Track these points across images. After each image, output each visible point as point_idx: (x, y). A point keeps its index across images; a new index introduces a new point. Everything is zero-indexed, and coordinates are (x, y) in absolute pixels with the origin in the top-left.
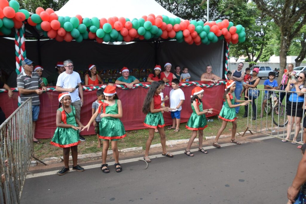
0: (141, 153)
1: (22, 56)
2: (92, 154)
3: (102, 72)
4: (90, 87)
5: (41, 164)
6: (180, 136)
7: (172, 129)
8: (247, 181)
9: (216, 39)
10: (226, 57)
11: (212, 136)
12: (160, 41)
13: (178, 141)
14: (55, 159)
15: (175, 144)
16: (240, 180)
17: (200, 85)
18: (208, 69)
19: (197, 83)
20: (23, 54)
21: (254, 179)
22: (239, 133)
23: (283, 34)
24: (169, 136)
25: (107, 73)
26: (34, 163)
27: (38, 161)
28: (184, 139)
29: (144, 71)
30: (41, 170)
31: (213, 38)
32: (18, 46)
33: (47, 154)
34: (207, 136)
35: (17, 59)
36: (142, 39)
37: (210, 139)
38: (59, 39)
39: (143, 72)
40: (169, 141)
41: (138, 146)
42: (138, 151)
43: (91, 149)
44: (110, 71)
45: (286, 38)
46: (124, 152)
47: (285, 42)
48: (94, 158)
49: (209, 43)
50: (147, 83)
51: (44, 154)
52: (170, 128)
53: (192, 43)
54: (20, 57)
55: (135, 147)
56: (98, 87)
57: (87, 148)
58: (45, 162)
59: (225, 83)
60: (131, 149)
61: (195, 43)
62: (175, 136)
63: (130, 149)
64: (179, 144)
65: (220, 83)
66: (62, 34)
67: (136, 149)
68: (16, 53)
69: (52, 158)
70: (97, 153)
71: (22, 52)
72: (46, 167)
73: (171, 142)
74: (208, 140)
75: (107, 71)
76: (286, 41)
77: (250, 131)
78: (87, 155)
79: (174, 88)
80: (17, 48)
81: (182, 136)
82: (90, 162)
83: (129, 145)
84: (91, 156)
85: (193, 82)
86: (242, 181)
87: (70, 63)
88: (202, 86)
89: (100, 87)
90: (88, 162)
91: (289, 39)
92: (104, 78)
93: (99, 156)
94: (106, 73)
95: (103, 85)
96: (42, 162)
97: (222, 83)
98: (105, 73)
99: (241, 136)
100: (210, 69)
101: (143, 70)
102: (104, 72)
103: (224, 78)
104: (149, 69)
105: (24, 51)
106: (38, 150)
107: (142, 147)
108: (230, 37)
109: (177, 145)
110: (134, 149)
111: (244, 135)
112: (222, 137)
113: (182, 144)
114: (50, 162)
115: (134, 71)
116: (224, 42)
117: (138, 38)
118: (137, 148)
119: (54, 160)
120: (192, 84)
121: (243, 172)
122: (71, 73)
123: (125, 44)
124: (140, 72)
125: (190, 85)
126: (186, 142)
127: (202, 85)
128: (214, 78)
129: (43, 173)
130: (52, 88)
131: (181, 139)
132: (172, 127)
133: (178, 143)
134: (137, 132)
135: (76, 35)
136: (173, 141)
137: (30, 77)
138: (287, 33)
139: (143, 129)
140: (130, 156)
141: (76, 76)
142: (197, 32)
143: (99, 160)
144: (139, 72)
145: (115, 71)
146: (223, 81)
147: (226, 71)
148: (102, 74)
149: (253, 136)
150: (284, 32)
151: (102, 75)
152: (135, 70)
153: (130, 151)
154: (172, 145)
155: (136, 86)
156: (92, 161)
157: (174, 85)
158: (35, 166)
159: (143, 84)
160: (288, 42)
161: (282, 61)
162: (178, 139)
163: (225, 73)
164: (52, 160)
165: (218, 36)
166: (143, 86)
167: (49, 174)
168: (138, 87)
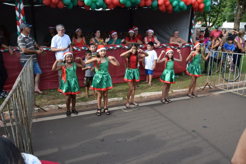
0: (122, 102)
1: (22, 20)
2: (82, 103)
3: (86, 34)
4: (80, 48)
5: (42, 110)
6: (153, 89)
7: (146, 83)
8: (209, 128)
9: (186, 7)
10: (192, 23)
11: (179, 89)
12: (134, 8)
13: (151, 93)
14: (53, 107)
15: (149, 95)
16: (203, 127)
17: (170, 47)
19: (167, 45)
20: (23, 19)
21: (215, 126)
22: (200, 88)
23: (239, 3)
24: (144, 88)
26: (37, 110)
27: (39, 108)
28: (156, 91)
29: (121, 34)
30: (43, 115)
31: (183, 6)
32: (18, 12)
33: (46, 102)
34: (174, 89)
35: (18, 23)
36: (123, 7)
37: (176, 92)
38: (52, 6)
39: (120, 34)
40: (144, 93)
41: (119, 97)
42: (119, 101)
43: (81, 99)
45: (241, 7)
47: (240, 11)
48: (84, 106)
49: (179, 11)
50: (126, 45)
51: (44, 102)
52: (144, 82)
53: (165, 11)
54: (20, 21)
55: (117, 97)
56: (86, 47)
57: (78, 98)
58: (45, 109)
59: (190, 46)
61: (167, 11)
62: (148, 89)
63: (112, 99)
65: (186, 45)
66: (55, 1)
67: (117, 99)
68: (17, 18)
69: (50, 106)
70: (86, 102)
71: (22, 17)
72: (46, 113)
73: (145, 94)
74: (175, 92)
75: (91, 34)
76: (241, 9)
77: (209, 86)
78: (79, 104)
79: (148, 49)
80: (17, 13)
81: (154, 89)
82: (81, 109)
83: (111, 96)
84: (82, 105)
85: (164, 45)
86: (206, 127)
87: (63, 27)
89: (87, 47)
90: (80, 109)
91: (244, 8)
93: (88, 104)
94: (90, 36)
96: (43, 109)
97: (188, 45)
99: (201, 90)
101: (120, 33)
102: (89, 34)
103: (189, 42)
104: (125, 32)
105: (23, 16)
106: (39, 99)
107: (122, 98)
108: (198, 6)
109: (150, 97)
110: (116, 99)
111: (204, 89)
112: (186, 91)
113: (154, 95)
114: (49, 109)
116: (191, 11)
117: (120, 6)
119: (53, 108)
120: (163, 46)
121: (206, 120)
122: (63, 36)
123: (105, 10)
125: (161, 47)
128: (181, 41)
129: (44, 118)
130: (48, 49)
131: (154, 91)
132: (146, 82)
133: (151, 95)
134: (117, 85)
135: (67, 3)
136: (147, 93)
137: (28, 38)
138: (243, 3)
139: (122, 83)
140: (113, 105)
141: (67, 38)
142: (170, 2)
143: (88, 108)
146: (189, 44)
147: (191, 36)
149: (211, 90)
150: (240, 2)
151: (87, 37)
153: (112, 101)
154: (146, 96)
155: (117, 47)
156: (83, 109)
157: (149, 46)
158: (37, 112)
159: (123, 46)
160: (243, 11)
161: (236, 27)
162: (151, 91)
163: (190, 37)
164: (51, 107)
165: (188, 5)
166: (123, 47)
167: (50, 119)
168: (119, 48)
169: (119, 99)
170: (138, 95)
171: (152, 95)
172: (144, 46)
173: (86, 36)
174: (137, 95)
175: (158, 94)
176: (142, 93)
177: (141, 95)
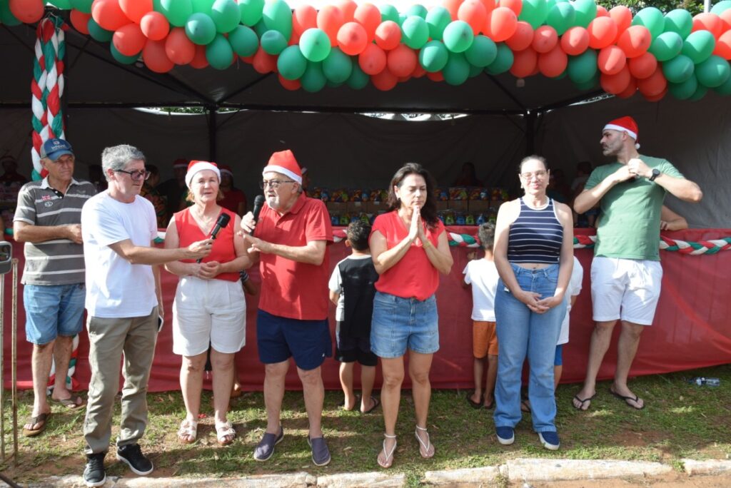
1: (50, 130)
3: (357, 196)
11: (717, 457)
12: (543, 110)
13: (559, 466)
15: (547, 477)
20: (54, 125)
25: (372, 199)
29: (483, 195)
32: (40, 100)
34: (690, 456)
35: (35, 140)
37: (703, 474)
39: (479, 198)
40: (522, 460)
44: (379, 193)
54: (44, 135)
60: (358, 482)
64: (562, 480)
67: (377, 480)
68: (33, 121)
71: (50, 118)
73: (528, 466)
74: (694, 473)
75: (373, 193)
80: (37, 107)
81: (581, 440)
88: (673, 248)
92: (361, 214)
94: (369, 200)
98: (365, 200)
101: (480, 194)
102: (364, 196)
104: (498, 191)
105: (54, 115)
107: (404, 475)
109: (551, 484)
110: (372, 480)
113: (577, 479)
115: (453, 195)
118: (383, 476)
123: (437, 119)
124: (472, 198)
126: (591, 475)
127: (676, 244)
131: (574, 456)
133: (556, 476)
136: (536, 460)
137: (60, 194)
144: (468, 199)
148: (358, 201)
151: (358, 204)
152: (456, 191)
154: (529, 481)
169: (385, 482)
170: (490, 469)
171: (561, 477)
173: (355, 201)
174: (482, 469)
175: (599, 473)
176: (508, 462)
177: (502, 468)
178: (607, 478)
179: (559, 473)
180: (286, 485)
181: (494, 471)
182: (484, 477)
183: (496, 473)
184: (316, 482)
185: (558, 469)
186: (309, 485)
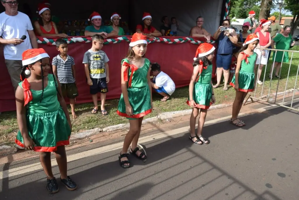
3: (66, 23)
8: (289, 176)
10: (226, 7)
13: (174, 113)
14: (7, 149)
15: (171, 117)
16: (280, 175)
18: (199, 21)
19: (192, 39)
25: (73, 24)
28: (181, 110)
40: (164, 113)
46: (108, 131)
55: (121, 123)
60: (117, 128)
63: (115, 126)
67: (123, 126)
75: (73, 22)
77: (251, 98)
83: (113, 122)
85: (187, 38)
88: (197, 43)
89: (69, 39)
95: (73, 38)
98: (70, 24)
100: (201, 21)
109: (173, 119)
112: (223, 107)
118: (124, 124)
119: (5, 151)
120: (187, 41)
125: (183, 41)
126: (183, 114)
127: (197, 42)
131: (177, 110)
136: (167, 113)
145: (83, 23)
149: (254, 104)
153: (115, 129)
154: (168, 119)
155: (119, 40)
159: (128, 38)
162: (174, 110)
166: (128, 40)
168: (122, 41)
170: (155, 117)
171: (175, 116)
172: (159, 39)
174: (153, 117)
175: (185, 114)
176: (160, 114)
177: (159, 117)
178: (187, 115)
179: (174, 115)
180: (93, 133)
181: (157, 117)
182: (154, 120)
183: (158, 118)
184: (103, 130)
185: (174, 114)
186: (100, 132)
